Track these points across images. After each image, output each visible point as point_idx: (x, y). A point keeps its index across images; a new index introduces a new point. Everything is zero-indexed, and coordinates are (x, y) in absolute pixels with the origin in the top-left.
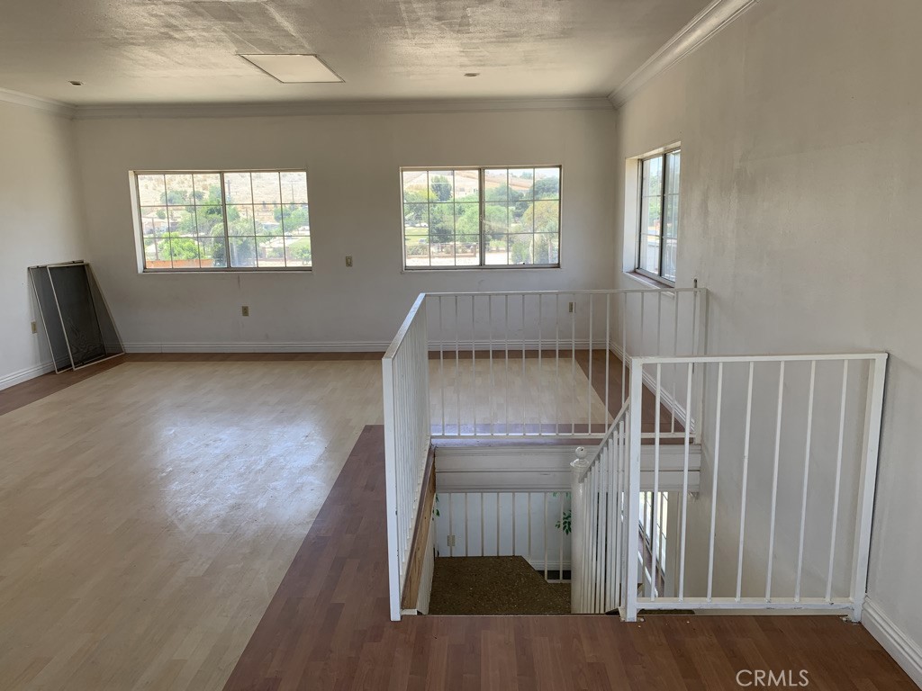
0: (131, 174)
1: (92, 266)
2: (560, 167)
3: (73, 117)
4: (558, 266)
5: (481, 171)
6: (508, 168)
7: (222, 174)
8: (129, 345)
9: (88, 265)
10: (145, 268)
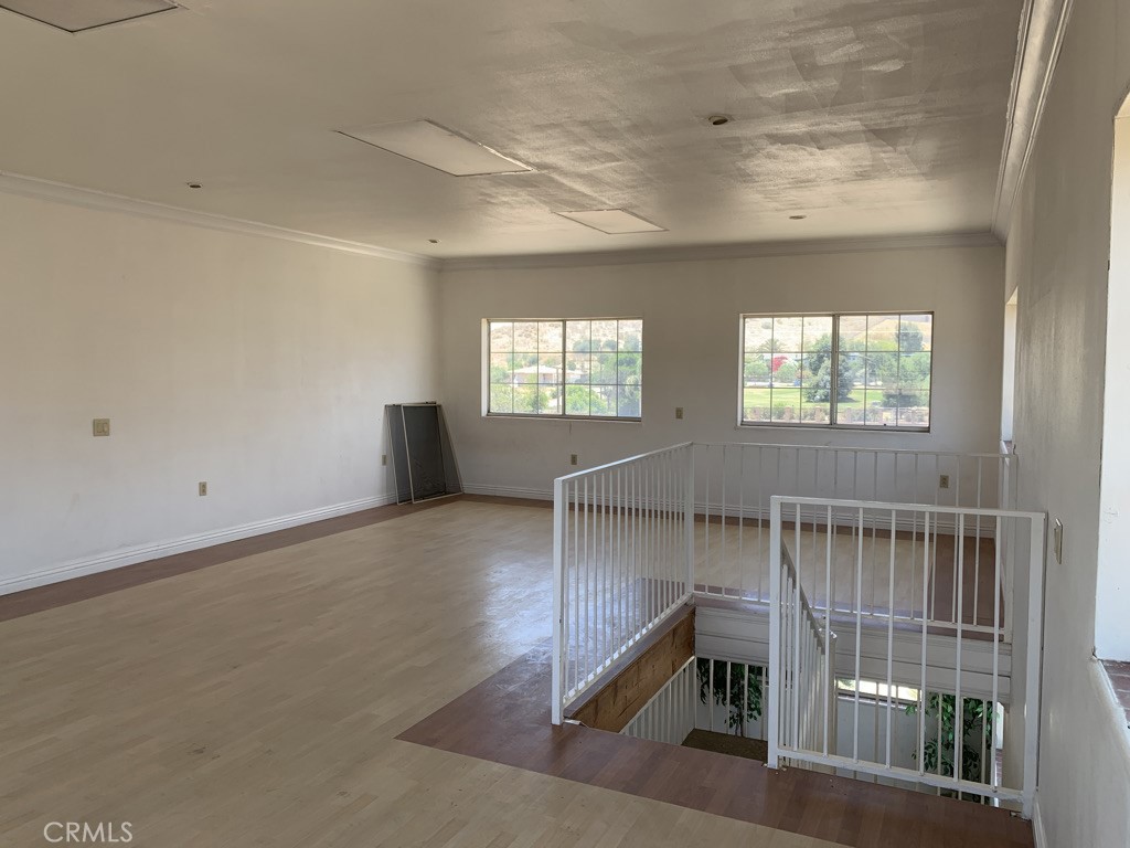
0: (484, 321)
1: (443, 407)
2: (932, 313)
3: (440, 271)
4: (927, 430)
5: (836, 318)
6: (867, 315)
7: (564, 322)
8: (468, 486)
9: (440, 406)
10: (489, 411)
